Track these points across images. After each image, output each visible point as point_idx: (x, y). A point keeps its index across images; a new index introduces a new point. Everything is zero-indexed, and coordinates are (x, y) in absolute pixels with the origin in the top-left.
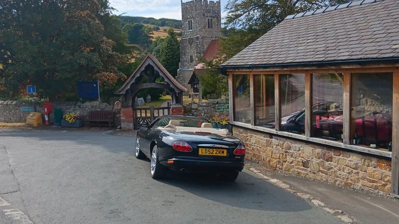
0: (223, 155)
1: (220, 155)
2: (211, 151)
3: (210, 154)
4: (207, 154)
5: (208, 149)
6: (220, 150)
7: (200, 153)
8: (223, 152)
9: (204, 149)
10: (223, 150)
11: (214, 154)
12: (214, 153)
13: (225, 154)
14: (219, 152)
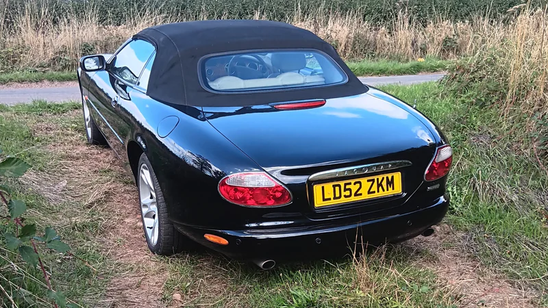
0: (390, 192)
1: (381, 194)
2: (354, 188)
3: (353, 199)
4: (343, 200)
5: (342, 183)
6: (380, 177)
7: (318, 202)
8: (390, 183)
9: (329, 187)
10: (390, 176)
11: (365, 196)
12: (364, 191)
13: (398, 189)
14: (380, 185)
